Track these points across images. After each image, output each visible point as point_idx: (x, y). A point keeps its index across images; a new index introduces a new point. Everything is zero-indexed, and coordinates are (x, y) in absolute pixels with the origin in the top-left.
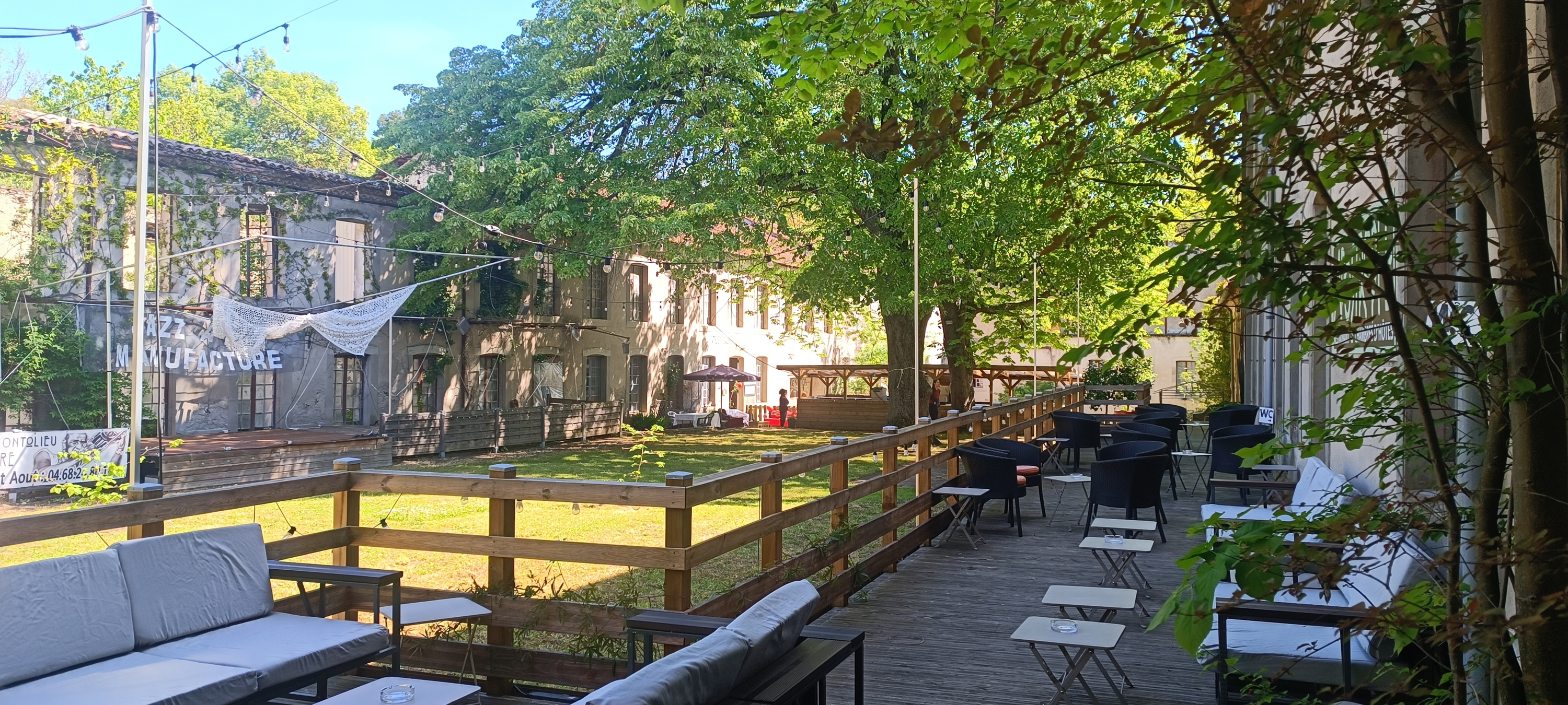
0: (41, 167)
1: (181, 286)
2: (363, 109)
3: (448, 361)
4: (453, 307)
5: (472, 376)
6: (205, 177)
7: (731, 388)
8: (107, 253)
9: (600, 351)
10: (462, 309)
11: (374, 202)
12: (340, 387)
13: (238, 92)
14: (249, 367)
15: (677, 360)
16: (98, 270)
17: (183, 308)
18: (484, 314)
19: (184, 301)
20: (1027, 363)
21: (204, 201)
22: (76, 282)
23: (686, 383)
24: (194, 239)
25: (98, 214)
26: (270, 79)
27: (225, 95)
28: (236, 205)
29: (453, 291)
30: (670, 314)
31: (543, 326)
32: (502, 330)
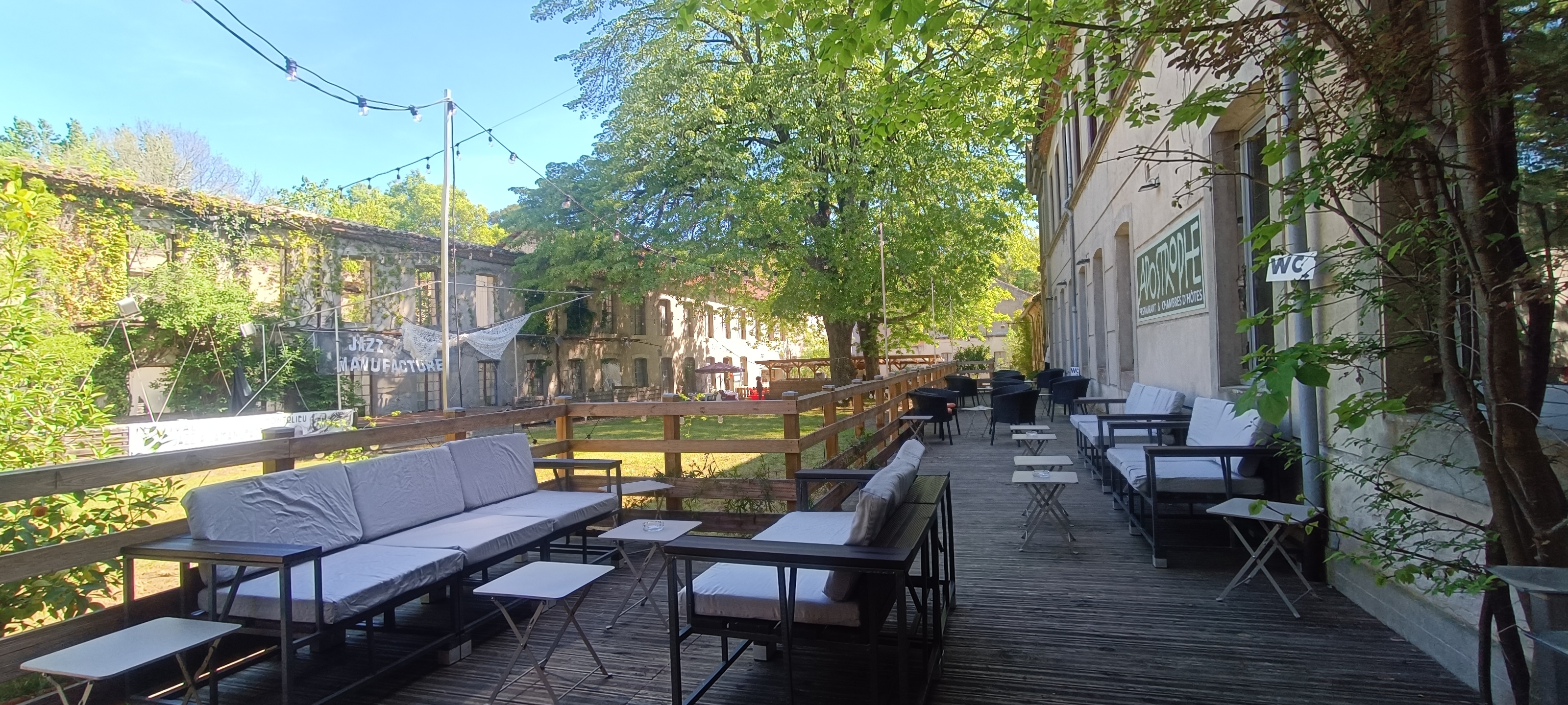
0: (285, 243)
1: (379, 319)
2: (483, 206)
3: (549, 363)
4: (550, 329)
5: (565, 373)
6: (392, 249)
7: (726, 377)
8: (331, 299)
9: (642, 356)
10: (556, 330)
11: (499, 263)
12: (482, 382)
13: (403, 197)
14: (424, 369)
15: (690, 361)
16: (325, 311)
17: (381, 333)
18: (571, 333)
19: (381, 329)
20: (910, 354)
21: (392, 264)
22: (311, 317)
23: (697, 374)
24: (386, 288)
25: (324, 274)
26: (423, 189)
27: (394, 200)
28: (412, 266)
29: (550, 319)
30: (684, 331)
31: (608, 340)
32: (581, 343)
